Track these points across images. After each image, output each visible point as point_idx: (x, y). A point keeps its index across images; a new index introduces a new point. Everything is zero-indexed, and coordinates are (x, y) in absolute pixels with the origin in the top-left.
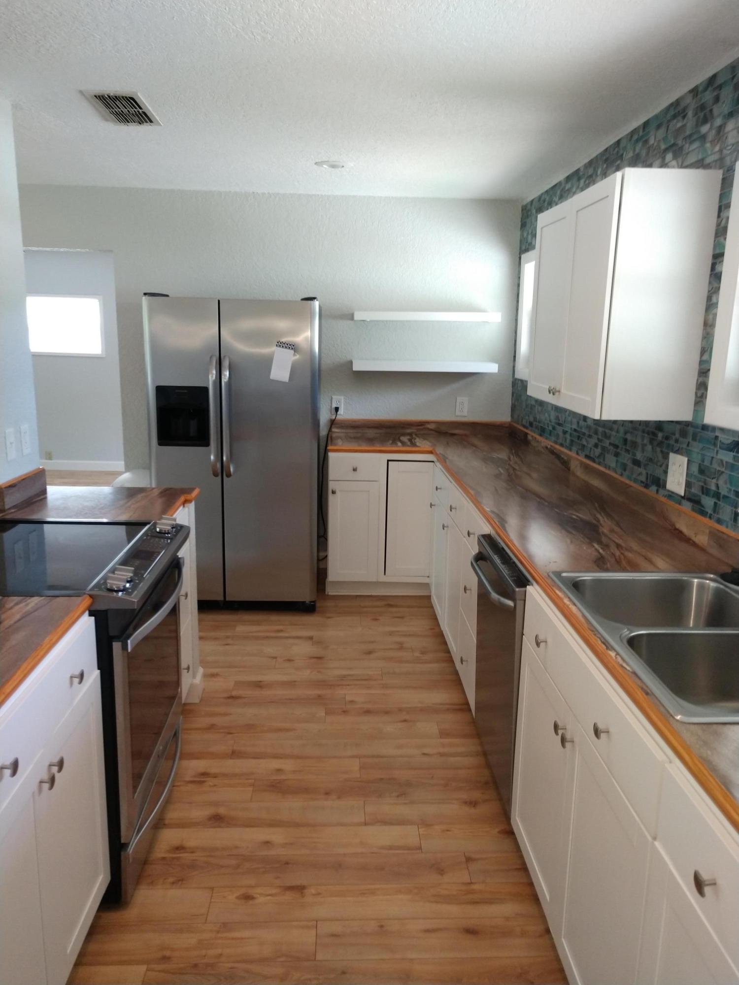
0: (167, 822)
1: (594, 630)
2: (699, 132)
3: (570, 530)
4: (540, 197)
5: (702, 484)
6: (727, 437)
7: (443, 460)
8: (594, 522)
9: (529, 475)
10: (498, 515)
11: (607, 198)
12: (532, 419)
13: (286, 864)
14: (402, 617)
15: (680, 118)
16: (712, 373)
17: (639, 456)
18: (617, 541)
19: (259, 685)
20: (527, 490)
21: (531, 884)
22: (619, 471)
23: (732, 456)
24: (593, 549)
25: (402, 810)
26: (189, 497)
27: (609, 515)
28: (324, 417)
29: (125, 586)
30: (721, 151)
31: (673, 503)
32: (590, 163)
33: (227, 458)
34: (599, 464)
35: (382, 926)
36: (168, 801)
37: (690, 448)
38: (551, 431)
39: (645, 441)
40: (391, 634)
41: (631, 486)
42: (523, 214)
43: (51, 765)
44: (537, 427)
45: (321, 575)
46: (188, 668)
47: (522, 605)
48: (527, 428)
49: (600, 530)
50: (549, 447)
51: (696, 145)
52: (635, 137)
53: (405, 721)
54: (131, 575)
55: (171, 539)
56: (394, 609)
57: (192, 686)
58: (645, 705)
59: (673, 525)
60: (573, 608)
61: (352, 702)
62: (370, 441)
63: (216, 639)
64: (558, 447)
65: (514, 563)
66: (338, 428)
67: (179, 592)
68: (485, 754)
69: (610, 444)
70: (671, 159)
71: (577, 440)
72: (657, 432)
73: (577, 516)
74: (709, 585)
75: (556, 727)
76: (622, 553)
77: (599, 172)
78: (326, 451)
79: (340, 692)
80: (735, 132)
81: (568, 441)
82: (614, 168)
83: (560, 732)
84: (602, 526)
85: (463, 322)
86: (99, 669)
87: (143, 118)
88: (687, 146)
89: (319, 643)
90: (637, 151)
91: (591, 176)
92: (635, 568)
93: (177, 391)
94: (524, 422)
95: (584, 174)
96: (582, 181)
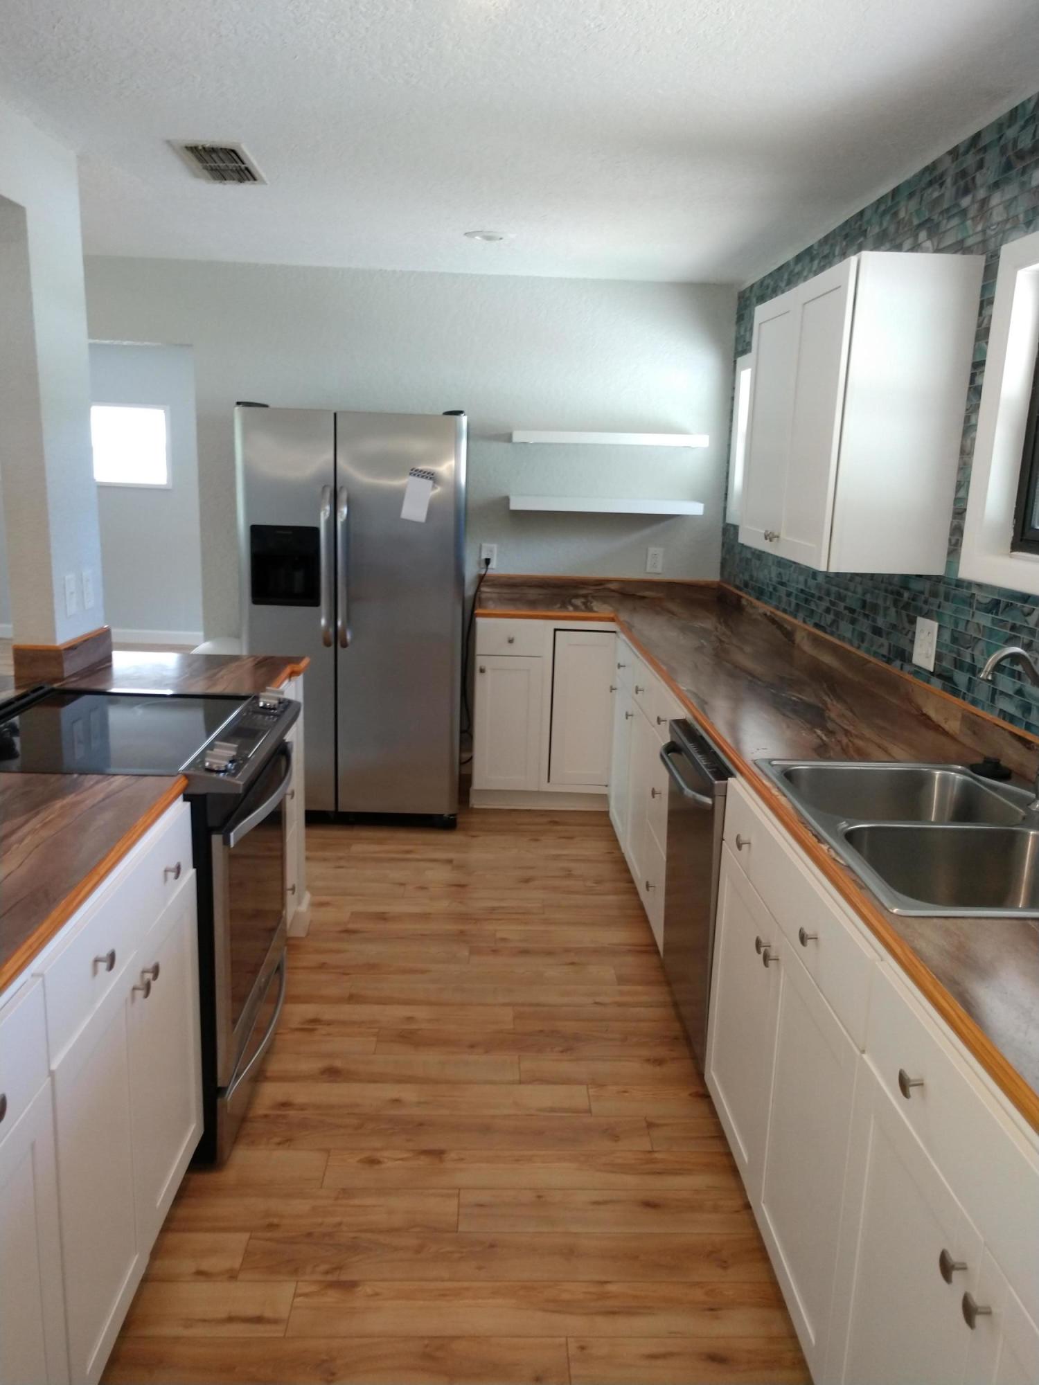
0: (268, 1074)
1: (805, 822)
2: (957, 205)
3: (788, 713)
4: (762, 281)
5: (955, 656)
6: (986, 595)
7: (628, 629)
8: (820, 705)
9: (741, 649)
10: (696, 695)
11: (839, 288)
12: (747, 577)
13: (421, 1125)
14: (571, 838)
15: (936, 186)
16: (969, 516)
17: (880, 622)
18: (846, 727)
19: (382, 917)
20: (736, 666)
21: (729, 1154)
22: (856, 642)
23: (990, 619)
24: (814, 735)
25: (566, 1067)
26: (296, 667)
27: (839, 698)
28: (471, 571)
29: (226, 766)
30: (984, 231)
31: (921, 681)
32: (826, 239)
33: (343, 623)
34: (832, 634)
35: (539, 1197)
36: (269, 1051)
37: (941, 610)
38: (771, 593)
39: (888, 603)
40: (557, 858)
41: (870, 662)
42: (739, 304)
43: (144, 972)
44: (753, 588)
45: (464, 783)
46: (293, 889)
47: (723, 802)
48: (741, 589)
49: (826, 715)
50: (768, 614)
51: (955, 222)
52: (882, 208)
53: (573, 964)
54: (234, 753)
55: (278, 716)
56: (559, 828)
57: (296, 915)
58: (855, 900)
59: (919, 709)
60: (783, 800)
61: (504, 940)
62: (533, 604)
63: (325, 860)
64: (779, 613)
65: (715, 753)
66: (489, 586)
67: (286, 788)
68: (675, 1005)
69: (846, 608)
70: (926, 239)
71: (803, 604)
72: (902, 590)
73: (798, 698)
74: (955, 778)
75: (758, 944)
76: (850, 741)
77: (837, 253)
78: (472, 617)
79: (489, 927)
80: (1001, 207)
81: (793, 605)
82: (855, 248)
83: (762, 950)
84: (829, 710)
85: (657, 446)
86: (194, 867)
87: (245, 174)
88: (945, 221)
89: (459, 867)
90: (885, 224)
91: (826, 257)
92: (863, 756)
93: (279, 532)
94: (737, 583)
95: (818, 254)
96: (816, 262)
